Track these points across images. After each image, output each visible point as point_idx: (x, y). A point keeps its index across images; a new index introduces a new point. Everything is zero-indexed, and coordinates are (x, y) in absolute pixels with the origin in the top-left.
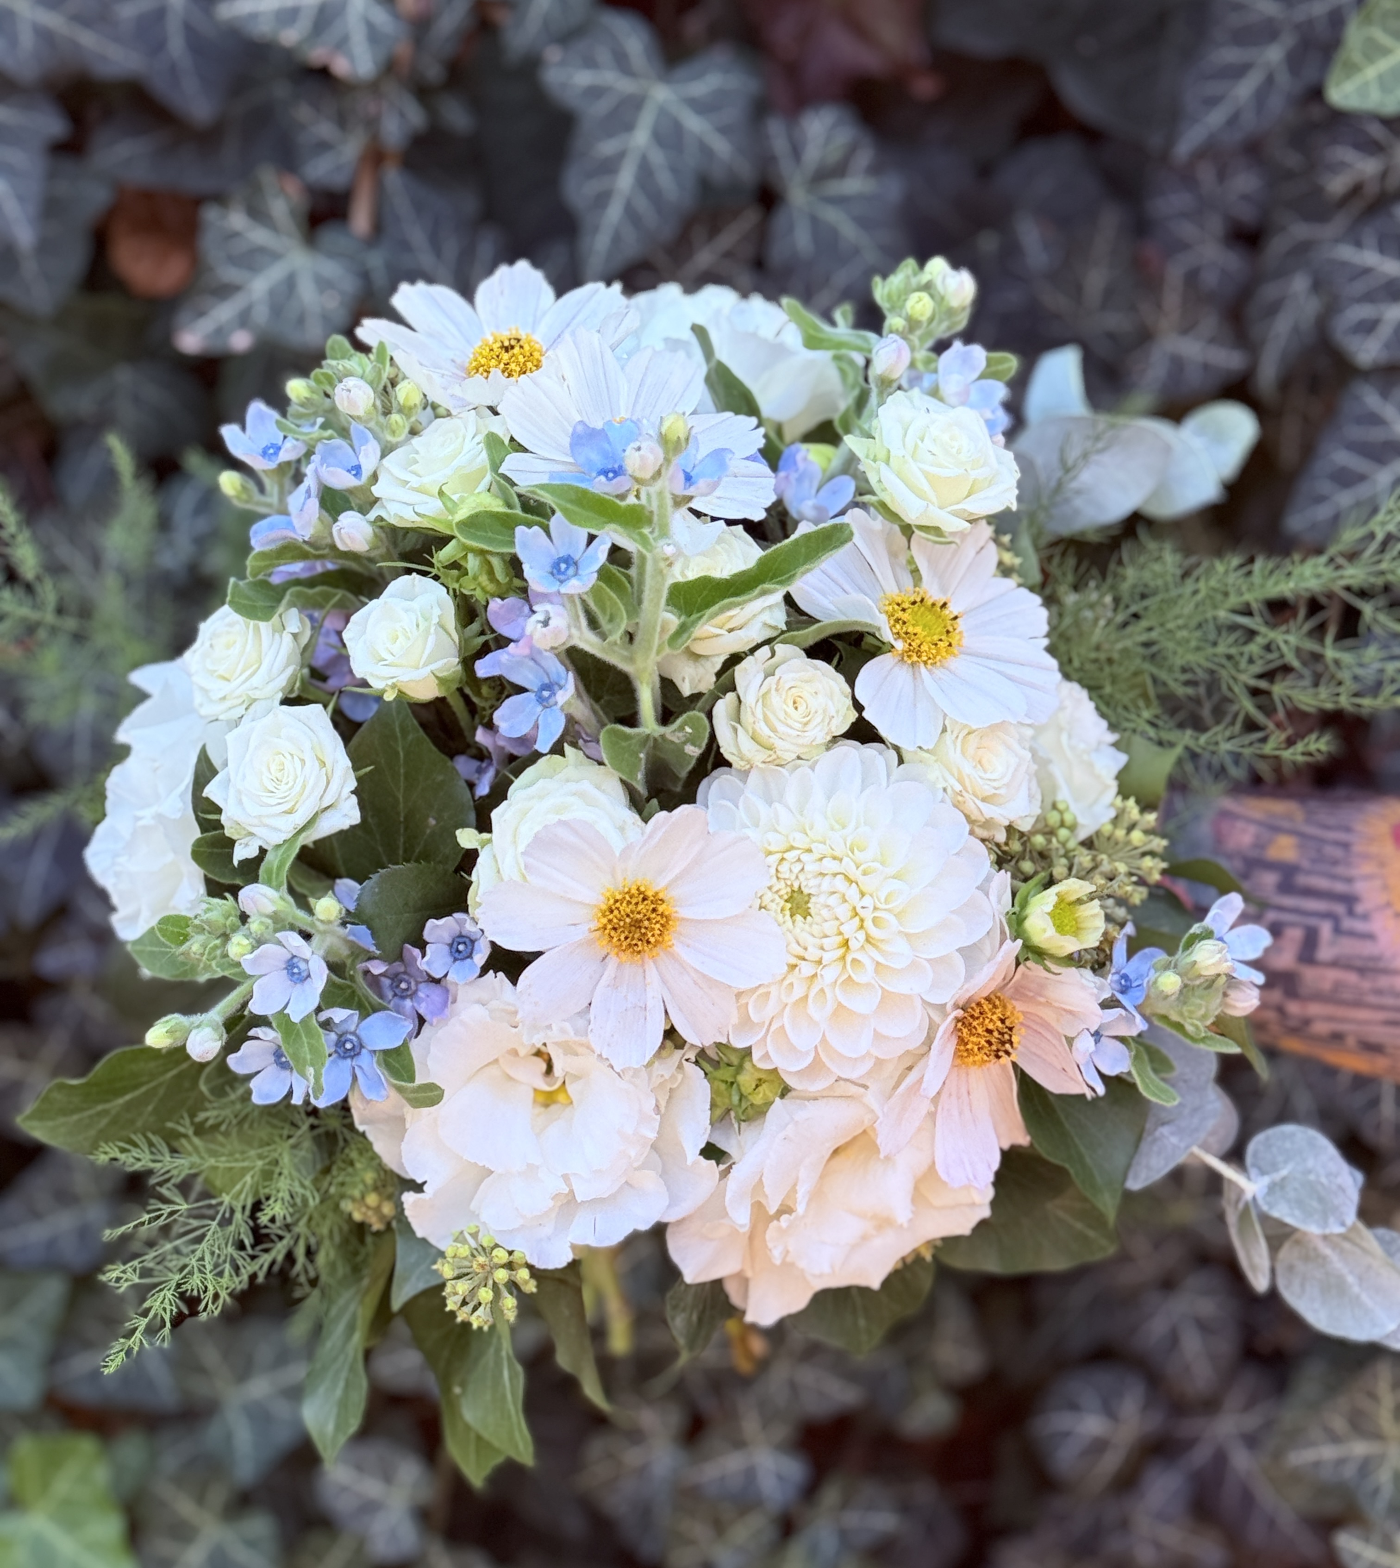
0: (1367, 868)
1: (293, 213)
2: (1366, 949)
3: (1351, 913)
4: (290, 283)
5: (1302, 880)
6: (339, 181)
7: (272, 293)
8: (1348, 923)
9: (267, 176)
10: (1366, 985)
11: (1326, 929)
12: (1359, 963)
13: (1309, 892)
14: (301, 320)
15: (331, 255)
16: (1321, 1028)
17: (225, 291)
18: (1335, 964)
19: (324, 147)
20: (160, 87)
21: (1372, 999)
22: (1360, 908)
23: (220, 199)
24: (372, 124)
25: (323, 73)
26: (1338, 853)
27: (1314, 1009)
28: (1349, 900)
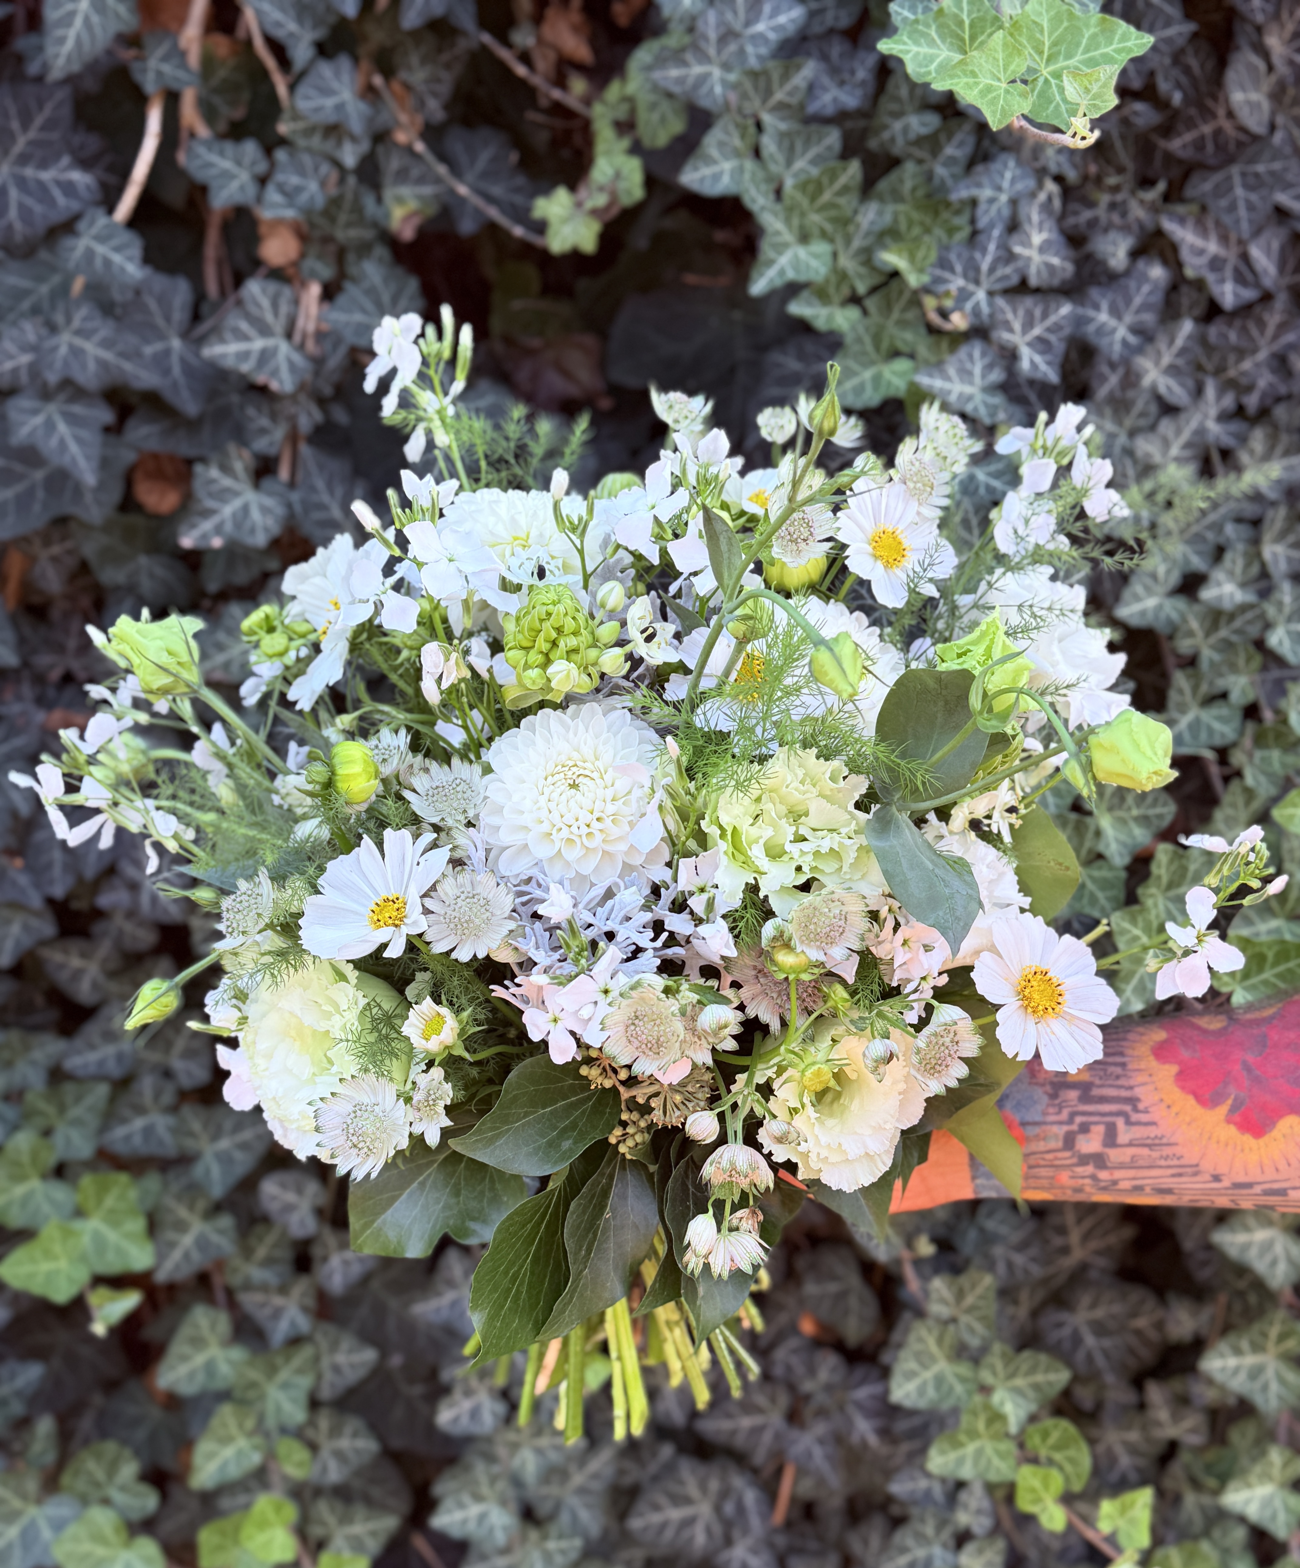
0: (1140, 1078)
1: (246, 469)
2: (1152, 1132)
3: (1136, 1110)
4: (246, 509)
5: (1096, 1092)
6: (272, 451)
7: (234, 515)
8: (1135, 1117)
9: (232, 448)
10: (1155, 1154)
11: (1120, 1122)
12: (1149, 1142)
13: (1103, 1100)
14: (252, 531)
15: (270, 494)
16: (1124, 1185)
17: (207, 513)
18: (1130, 1144)
19: (263, 431)
20: (169, 396)
21: (1163, 1163)
22: (1141, 1106)
23: (203, 460)
24: (293, 421)
25: (263, 390)
26: (1118, 1070)
27: (1118, 1174)
28: (1133, 1101)
